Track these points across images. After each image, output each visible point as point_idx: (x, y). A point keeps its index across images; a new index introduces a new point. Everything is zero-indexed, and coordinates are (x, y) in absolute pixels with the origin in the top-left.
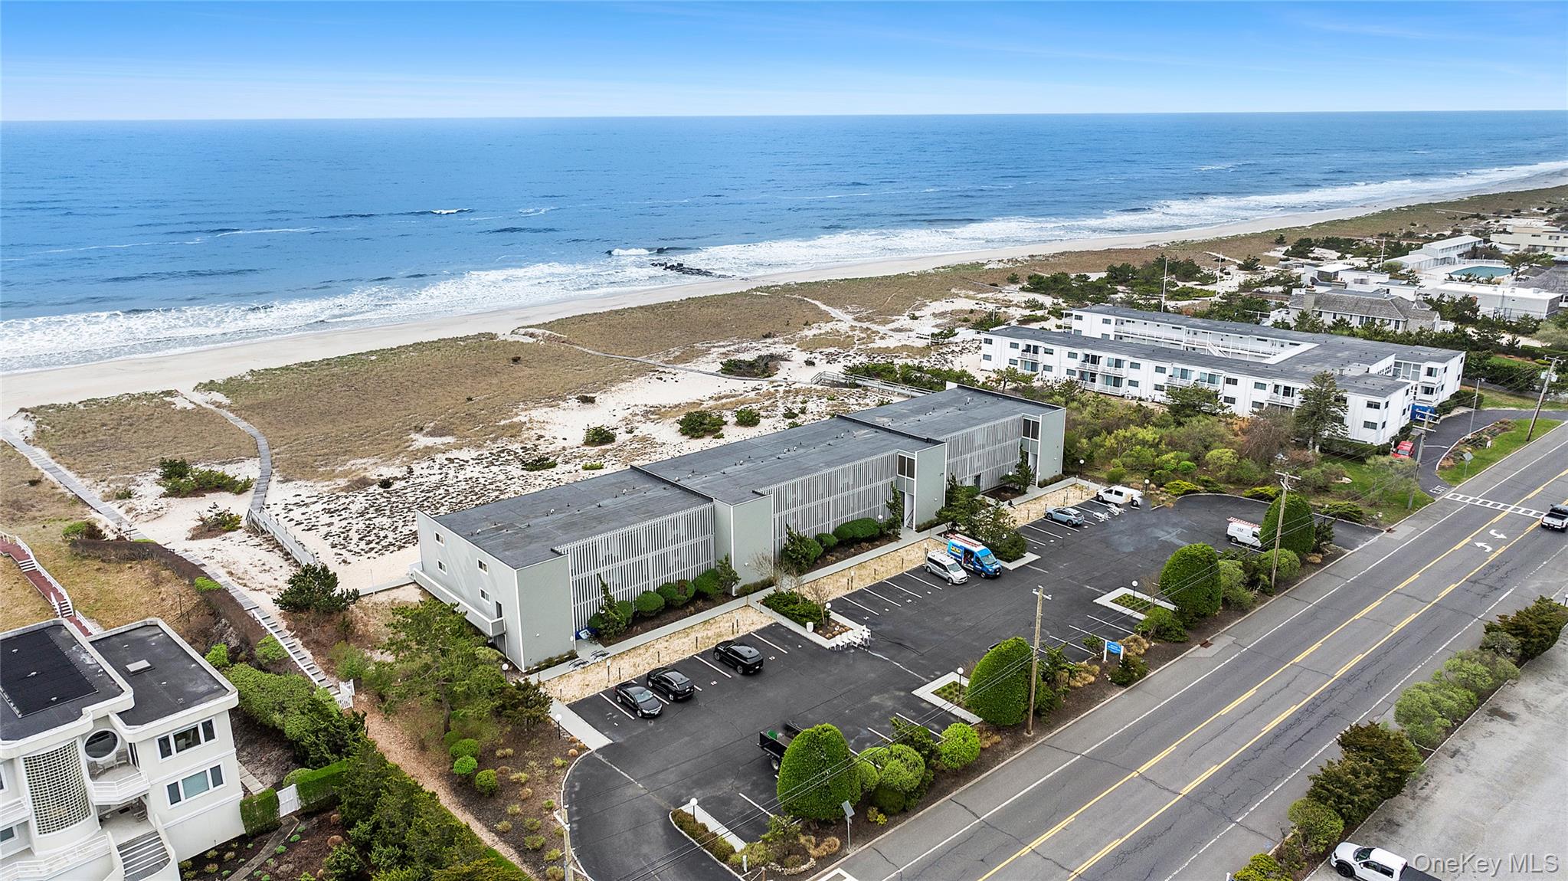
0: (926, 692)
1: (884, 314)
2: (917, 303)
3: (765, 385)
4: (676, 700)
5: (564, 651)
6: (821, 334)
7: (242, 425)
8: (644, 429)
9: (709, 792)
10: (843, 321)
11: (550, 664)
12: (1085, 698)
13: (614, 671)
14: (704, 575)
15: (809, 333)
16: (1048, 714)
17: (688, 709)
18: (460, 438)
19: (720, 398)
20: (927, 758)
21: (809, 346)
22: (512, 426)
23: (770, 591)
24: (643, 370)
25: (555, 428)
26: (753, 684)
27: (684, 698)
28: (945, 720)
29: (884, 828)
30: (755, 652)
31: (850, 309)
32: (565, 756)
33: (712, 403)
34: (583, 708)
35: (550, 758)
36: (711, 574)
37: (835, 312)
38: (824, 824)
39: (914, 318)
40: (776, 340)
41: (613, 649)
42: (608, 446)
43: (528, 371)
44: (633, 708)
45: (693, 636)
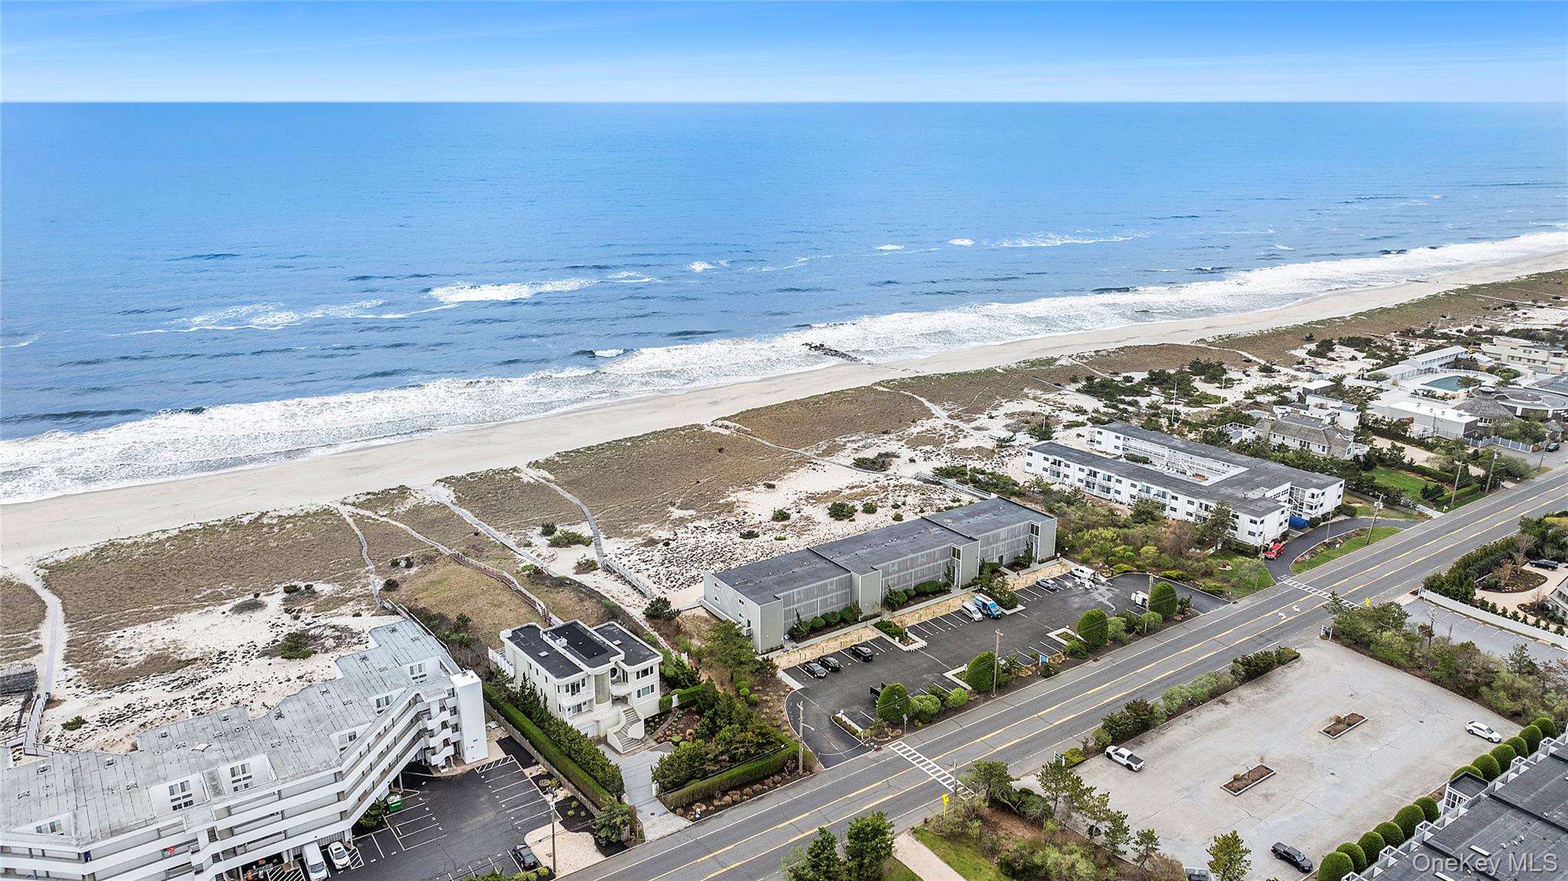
0: (949, 675)
1: (971, 411)
2: (996, 402)
3: (881, 477)
4: (832, 671)
5: (778, 645)
6: (922, 432)
7: (569, 496)
8: (807, 510)
9: (847, 710)
10: (940, 418)
11: (772, 650)
12: (1024, 682)
13: (803, 656)
14: (845, 609)
15: (914, 430)
16: (1003, 687)
17: (837, 675)
18: (699, 511)
19: (852, 488)
20: (942, 702)
21: (914, 443)
22: (728, 504)
23: (878, 619)
24: (803, 462)
25: (753, 506)
26: (868, 665)
27: (835, 670)
28: (954, 685)
29: (921, 728)
30: (870, 651)
31: (946, 407)
32: (785, 692)
33: (848, 491)
34: (790, 671)
35: (778, 691)
36: (848, 609)
37: (935, 409)
38: (896, 724)
39: (991, 417)
40: (891, 436)
41: (801, 645)
42: (786, 523)
43: (729, 459)
44: (813, 673)
45: (839, 641)
